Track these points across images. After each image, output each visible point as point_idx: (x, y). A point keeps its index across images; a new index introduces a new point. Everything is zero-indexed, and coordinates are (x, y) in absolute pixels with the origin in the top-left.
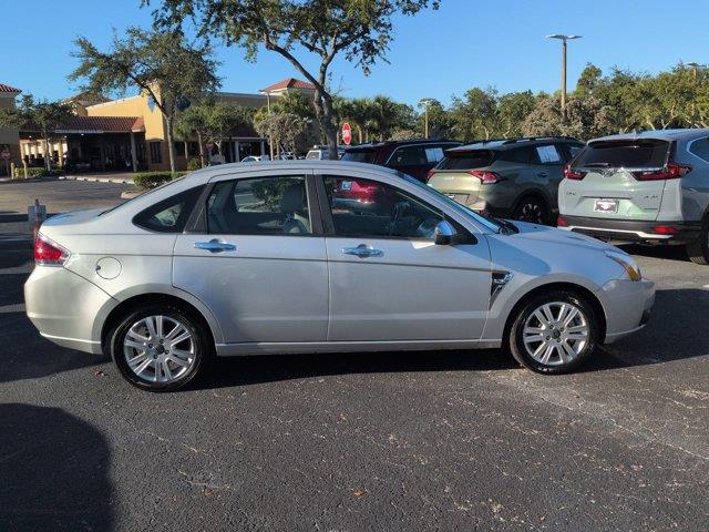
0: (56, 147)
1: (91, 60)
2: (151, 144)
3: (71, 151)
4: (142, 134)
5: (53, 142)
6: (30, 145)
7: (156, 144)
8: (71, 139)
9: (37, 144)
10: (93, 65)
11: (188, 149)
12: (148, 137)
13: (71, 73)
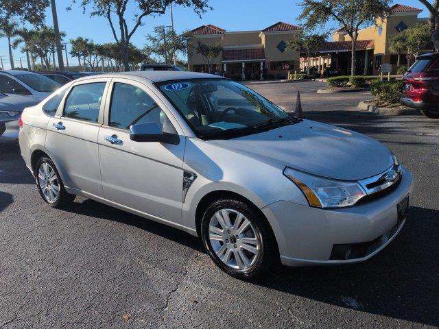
0: (326, 61)
1: (309, 6)
2: (377, 57)
3: (333, 64)
4: (372, 51)
5: (324, 59)
6: (314, 60)
7: (379, 57)
8: (333, 56)
9: (317, 60)
10: (310, 10)
11: (400, 59)
12: (376, 52)
13: (298, 16)
